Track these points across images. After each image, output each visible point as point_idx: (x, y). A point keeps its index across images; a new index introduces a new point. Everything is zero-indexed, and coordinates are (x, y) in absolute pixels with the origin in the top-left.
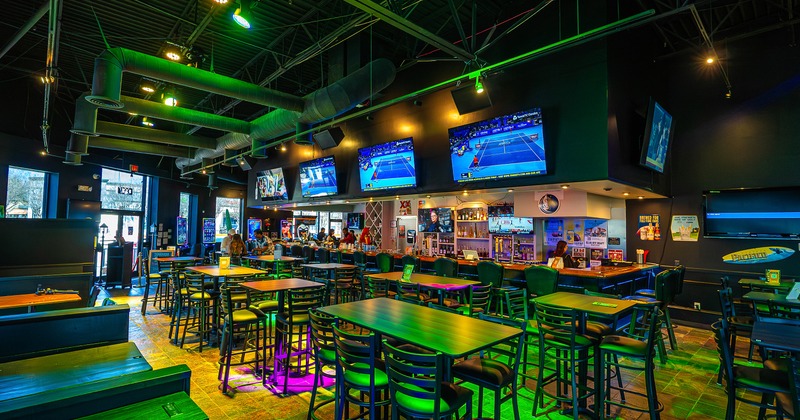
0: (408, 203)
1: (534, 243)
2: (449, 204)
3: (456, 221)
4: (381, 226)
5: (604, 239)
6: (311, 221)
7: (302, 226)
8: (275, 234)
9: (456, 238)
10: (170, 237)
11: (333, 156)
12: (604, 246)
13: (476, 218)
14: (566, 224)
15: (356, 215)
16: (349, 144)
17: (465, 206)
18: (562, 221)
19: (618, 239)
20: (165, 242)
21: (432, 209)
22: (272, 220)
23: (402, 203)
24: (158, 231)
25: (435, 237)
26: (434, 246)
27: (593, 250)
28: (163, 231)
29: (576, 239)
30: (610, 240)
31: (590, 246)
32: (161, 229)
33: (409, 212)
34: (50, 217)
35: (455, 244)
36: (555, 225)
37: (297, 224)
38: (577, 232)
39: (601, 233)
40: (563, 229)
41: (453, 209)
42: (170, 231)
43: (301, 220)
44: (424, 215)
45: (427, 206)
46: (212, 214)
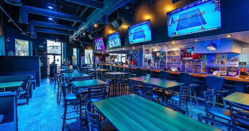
0: (148, 50)
1: (201, 64)
2: (164, 49)
3: (167, 56)
4: (138, 58)
5: (238, 63)
6: (115, 57)
7: (112, 59)
8: (104, 61)
9: (167, 62)
10: (70, 62)
11: (119, 31)
12: (237, 66)
13: (175, 55)
14: (217, 56)
15: (130, 55)
16: (125, 27)
17: (170, 50)
18: (215, 55)
19: (245, 63)
20: (69, 64)
21: (157, 52)
22: (103, 57)
23: (146, 50)
24: (66, 60)
25: (158, 62)
26: (158, 66)
27: (231, 67)
28: (68, 60)
29: (222, 62)
30: (240, 63)
31: (229, 66)
32: (67, 60)
33: (148, 53)
34: (31, 56)
35: (166, 65)
36: (212, 57)
37: (111, 58)
38: (222, 60)
39: (236, 60)
40: (215, 58)
41: (166, 51)
42: (70, 60)
43: (112, 57)
44: (154, 54)
45: (155, 50)
46: (84, 55)
